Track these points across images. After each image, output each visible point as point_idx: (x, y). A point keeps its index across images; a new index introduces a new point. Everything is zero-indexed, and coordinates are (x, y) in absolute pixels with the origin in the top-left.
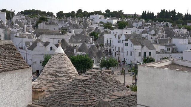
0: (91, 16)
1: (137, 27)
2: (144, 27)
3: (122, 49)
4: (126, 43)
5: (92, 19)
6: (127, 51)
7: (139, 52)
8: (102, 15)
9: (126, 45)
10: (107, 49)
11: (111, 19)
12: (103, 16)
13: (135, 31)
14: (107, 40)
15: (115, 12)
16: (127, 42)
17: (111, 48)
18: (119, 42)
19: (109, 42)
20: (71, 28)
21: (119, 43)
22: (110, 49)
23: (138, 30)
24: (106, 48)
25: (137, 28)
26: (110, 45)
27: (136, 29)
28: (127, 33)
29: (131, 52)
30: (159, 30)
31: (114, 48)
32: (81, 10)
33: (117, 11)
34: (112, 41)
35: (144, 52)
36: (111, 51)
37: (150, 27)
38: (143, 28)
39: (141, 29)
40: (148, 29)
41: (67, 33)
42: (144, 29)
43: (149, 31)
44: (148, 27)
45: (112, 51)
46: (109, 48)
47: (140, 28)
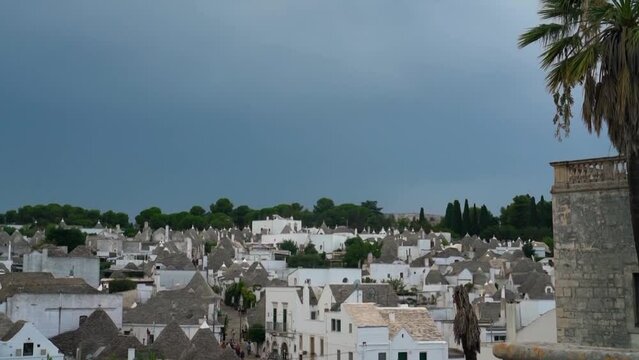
0: (254, 222)
1: (410, 261)
2: (434, 259)
3: (322, 341)
4: (333, 321)
5: (259, 232)
6: (339, 351)
7: (380, 354)
8: (295, 219)
9: (334, 329)
10: (275, 343)
11: (326, 233)
12: (299, 223)
13: (402, 274)
14: (275, 310)
15: (347, 208)
16: (335, 316)
17: (288, 341)
18: (313, 316)
19: (280, 319)
20: (158, 268)
21: (314, 322)
22: (285, 346)
23: (413, 270)
24: (271, 342)
25: (407, 262)
26: (285, 330)
27: (404, 268)
28: (345, 280)
29: (351, 354)
30: (489, 272)
31: (297, 342)
32: (227, 201)
33: (358, 203)
34: (288, 312)
35: (400, 354)
36: (287, 354)
37: (456, 258)
38: (431, 263)
39: (423, 265)
40: (450, 269)
41: (139, 285)
42: (434, 267)
43: (454, 274)
44: (452, 260)
45: (291, 350)
46: (280, 341)
47: (419, 263)
